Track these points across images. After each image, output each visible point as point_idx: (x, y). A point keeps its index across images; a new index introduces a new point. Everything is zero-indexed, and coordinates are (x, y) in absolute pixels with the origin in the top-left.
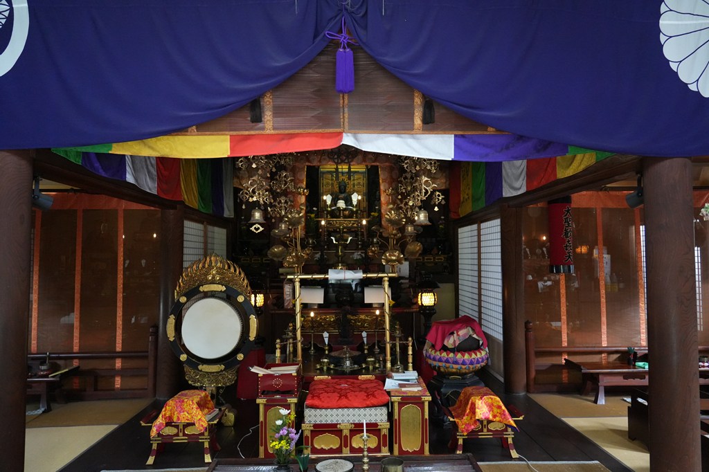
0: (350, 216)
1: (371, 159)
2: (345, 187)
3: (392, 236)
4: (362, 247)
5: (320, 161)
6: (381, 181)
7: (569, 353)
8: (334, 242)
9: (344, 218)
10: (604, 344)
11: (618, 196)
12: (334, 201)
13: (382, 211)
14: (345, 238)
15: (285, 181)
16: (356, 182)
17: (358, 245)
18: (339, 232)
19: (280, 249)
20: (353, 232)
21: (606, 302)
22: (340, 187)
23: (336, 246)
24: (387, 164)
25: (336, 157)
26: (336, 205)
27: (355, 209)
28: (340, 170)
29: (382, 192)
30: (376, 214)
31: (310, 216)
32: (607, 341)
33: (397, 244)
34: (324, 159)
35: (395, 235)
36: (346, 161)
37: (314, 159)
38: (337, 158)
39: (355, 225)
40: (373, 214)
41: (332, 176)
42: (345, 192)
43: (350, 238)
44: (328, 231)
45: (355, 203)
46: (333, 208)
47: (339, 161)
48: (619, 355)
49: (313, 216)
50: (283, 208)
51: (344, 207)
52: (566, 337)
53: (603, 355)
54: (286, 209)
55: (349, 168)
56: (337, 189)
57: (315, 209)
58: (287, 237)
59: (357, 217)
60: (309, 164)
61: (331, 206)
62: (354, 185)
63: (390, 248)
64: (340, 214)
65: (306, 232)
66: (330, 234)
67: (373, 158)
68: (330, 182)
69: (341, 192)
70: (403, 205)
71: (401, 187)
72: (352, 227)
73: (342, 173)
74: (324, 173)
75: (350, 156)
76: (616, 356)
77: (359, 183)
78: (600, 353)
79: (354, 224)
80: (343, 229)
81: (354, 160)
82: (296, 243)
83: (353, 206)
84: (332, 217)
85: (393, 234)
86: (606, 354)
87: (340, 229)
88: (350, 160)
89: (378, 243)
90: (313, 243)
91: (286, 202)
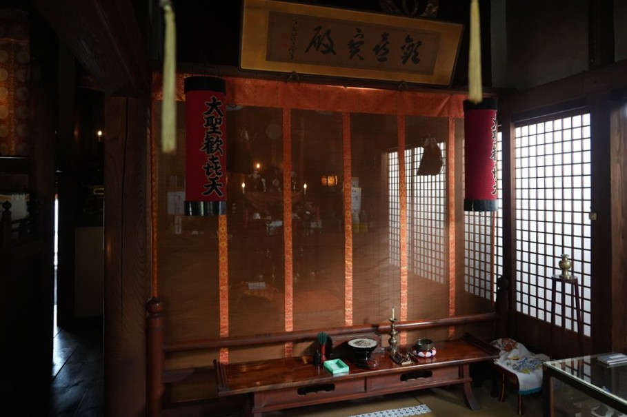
7: (231, 348)
10: (289, 328)
11: (319, 92)
21: (293, 260)
32: (294, 322)
48: (310, 343)
52: (227, 320)
53: (286, 345)
76: (306, 345)
78: (282, 342)
86: (291, 343)
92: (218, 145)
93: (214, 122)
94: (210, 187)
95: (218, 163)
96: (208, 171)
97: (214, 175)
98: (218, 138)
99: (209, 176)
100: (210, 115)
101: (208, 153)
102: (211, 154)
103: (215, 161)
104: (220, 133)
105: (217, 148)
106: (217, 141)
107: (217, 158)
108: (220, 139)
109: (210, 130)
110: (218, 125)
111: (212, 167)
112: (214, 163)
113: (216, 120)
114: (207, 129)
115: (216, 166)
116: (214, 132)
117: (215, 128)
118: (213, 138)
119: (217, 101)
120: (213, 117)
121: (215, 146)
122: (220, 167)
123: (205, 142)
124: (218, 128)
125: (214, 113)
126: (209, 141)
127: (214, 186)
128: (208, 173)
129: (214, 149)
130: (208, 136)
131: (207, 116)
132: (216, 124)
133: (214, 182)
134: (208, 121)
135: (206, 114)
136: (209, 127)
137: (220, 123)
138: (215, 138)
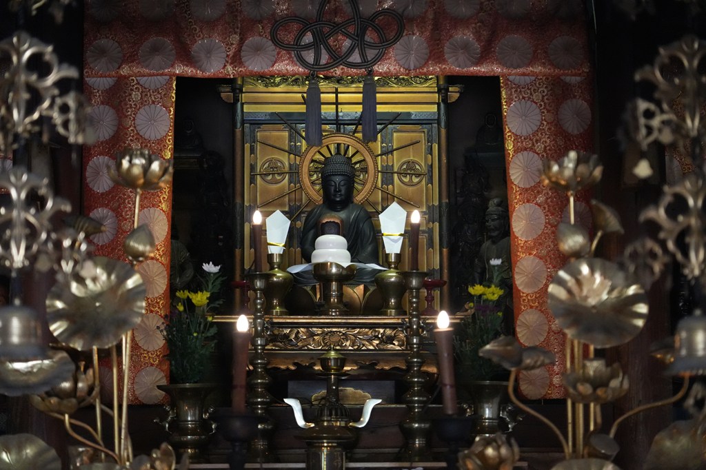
0: (374, 306)
1: (466, 47)
2: (350, 180)
3: (585, 389)
4: (429, 444)
5: (236, 60)
6: (510, 146)
8: (301, 422)
9: (343, 313)
12: (302, 241)
13: (519, 281)
14: (348, 404)
15: (30, 88)
16: (396, 161)
17: (409, 434)
18: (323, 378)
19: (29, 451)
20: (383, 375)
22: (326, 181)
23: (309, 441)
24: (538, 69)
25: (308, 38)
26: (308, 259)
27: (392, 276)
28: (327, 111)
29: (515, 198)
30: (493, 293)
31: (189, 304)
33: (603, 429)
34: (258, 49)
35: (599, 383)
36: (356, 57)
37: (209, 52)
38: (315, 46)
39: (396, 346)
40: (477, 290)
41: (294, 134)
42: (347, 201)
43: (371, 404)
44: (273, 373)
45: (393, 246)
46: (296, 269)
47: (325, 58)
49: (200, 298)
50: (19, 230)
51: (346, 263)
54: (32, 234)
55: (369, 101)
56: (314, 193)
57: (210, 268)
58: (62, 395)
59: (401, 311)
60: (189, 71)
61: (287, 259)
62: (388, 173)
63: (568, 449)
64: (326, 295)
65: (173, 378)
66: (279, 385)
67: (477, 46)
68: (285, 160)
69: (331, 203)
70: (659, 214)
71: (649, 114)
72: (379, 355)
73: (338, 123)
74: (257, 123)
75: (370, 37)
77: (410, 165)
79: (390, 340)
80: (342, 362)
81: (392, 53)
82: (108, 420)
83: (384, 259)
84: (292, 310)
85: (586, 379)
87: (324, 362)
88: (371, 54)
89: (500, 425)
90: (203, 425)
91: (35, 200)
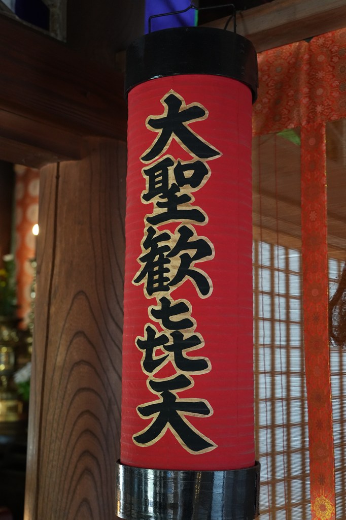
92: (186, 260)
93: (172, 180)
94: (155, 416)
95: (186, 324)
96: (149, 355)
97: (169, 370)
98: (186, 233)
99: (151, 376)
100: (158, 159)
101: (150, 292)
102: (159, 295)
103: (175, 318)
104: (195, 215)
105: (183, 270)
106: (183, 244)
107: (182, 308)
108: (195, 238)
109: (158, 211)
110: (186, 190)
111: (164, 339)
112: (168, 324)
113: (179, 171)
114: (150, 208)
115: (177, 336)
116: (173, 213)
117: (173, 200)
118: (166, 237)
119: (184, 106)
120: (168, 162)
121: (174, 264)
122: (194, 341)
123: (145, 252)
124: (185, 198)
125: (174, 148)
126: (156, 251)
127: (168, 411)
128: (151, 365)
129: (171, 275)
130: (151, 231)
131: (150, 164)
132: (176, 188)
133: (169, 398)
134: (152, 178)
135: (147, 158)
136: (155, 200)
137: (194, 182)
138: (176, 236)
